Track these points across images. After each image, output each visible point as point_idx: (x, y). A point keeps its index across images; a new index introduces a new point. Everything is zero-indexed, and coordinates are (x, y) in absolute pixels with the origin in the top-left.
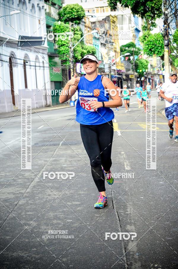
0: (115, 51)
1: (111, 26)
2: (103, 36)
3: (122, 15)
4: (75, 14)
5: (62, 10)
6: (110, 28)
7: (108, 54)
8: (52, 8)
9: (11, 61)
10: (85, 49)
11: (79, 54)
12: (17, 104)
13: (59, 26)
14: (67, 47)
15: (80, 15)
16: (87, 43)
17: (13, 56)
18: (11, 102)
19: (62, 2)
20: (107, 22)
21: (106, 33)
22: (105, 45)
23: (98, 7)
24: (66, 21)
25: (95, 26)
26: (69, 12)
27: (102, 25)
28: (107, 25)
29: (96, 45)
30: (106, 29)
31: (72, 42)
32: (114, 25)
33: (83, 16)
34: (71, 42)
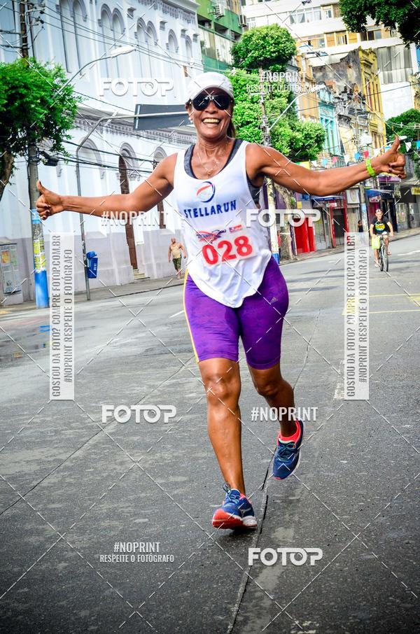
0: (375, 134)
1: (363, 73)
2: (343, 99)
3: (389, 48)
4: (272, 50)
5: (240, 41)
6: (359, 78)
7: (355, 140)
8: (217, 38)
9: (125, 166)
10: (298, 131)
11: (285, 143)
12: (143, 266)
13: (234, 79)
14: (257, 129)
15: (284, 51)
16: (305, 116)
17: (127, 155)
18: (126, 262)
19: (242, 22)
20: (351, 64)
21: (349, 92)
22: (348, 120)
23: (333, 33)
24: (251, 67)
25: (324, 76)
26: (257, 45)
27: (341, 73)
28: (352, 73)
29: (326, 121)
30: (350, 82)
31: (266, 114)
32: (370, 73)
33: (292, 54)
34: (264, 116)
